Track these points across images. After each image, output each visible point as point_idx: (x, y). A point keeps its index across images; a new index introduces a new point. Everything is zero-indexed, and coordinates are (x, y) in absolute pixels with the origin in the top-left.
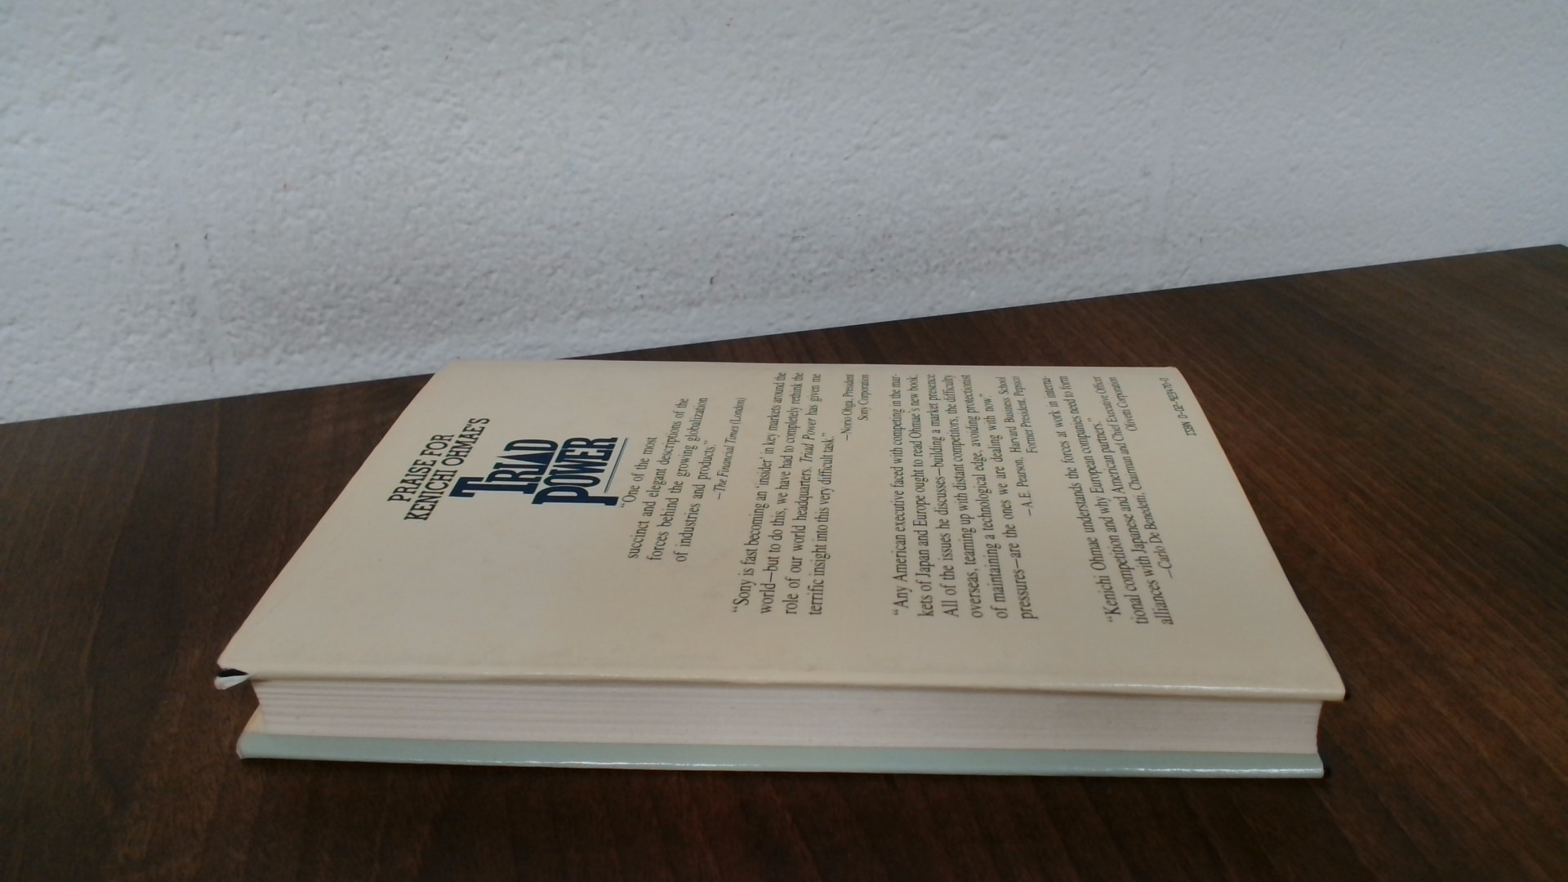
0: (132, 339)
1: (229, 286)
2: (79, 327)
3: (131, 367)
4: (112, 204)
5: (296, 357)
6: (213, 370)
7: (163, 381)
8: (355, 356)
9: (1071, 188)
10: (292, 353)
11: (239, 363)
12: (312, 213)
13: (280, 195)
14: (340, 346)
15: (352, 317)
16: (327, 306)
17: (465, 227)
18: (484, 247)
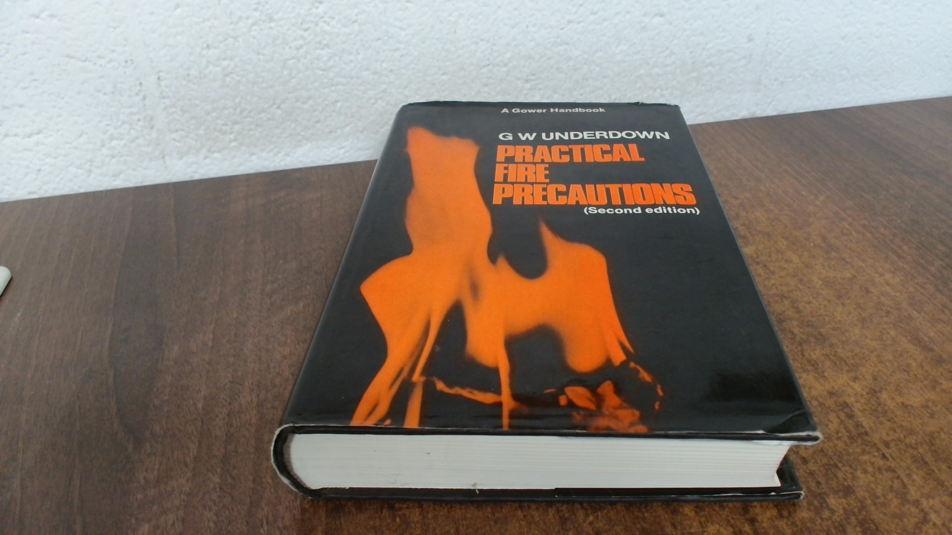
0: (114, 143)
1: (174, 110)
2: (81, 136)
3: (114, 160)
4: (99, 57)
5: (216, 155)
6: (165, 163)
7: (134, 170)
8: (253, 154)
9: (703, 49)
10: (213, 152)
11: (181, 158)
12: (225, 63)
13: (205, 52)
14: (243, 148)
15: (251, 130)
16: (235, 123)
17: (320, 72)
18: (333, 85)
